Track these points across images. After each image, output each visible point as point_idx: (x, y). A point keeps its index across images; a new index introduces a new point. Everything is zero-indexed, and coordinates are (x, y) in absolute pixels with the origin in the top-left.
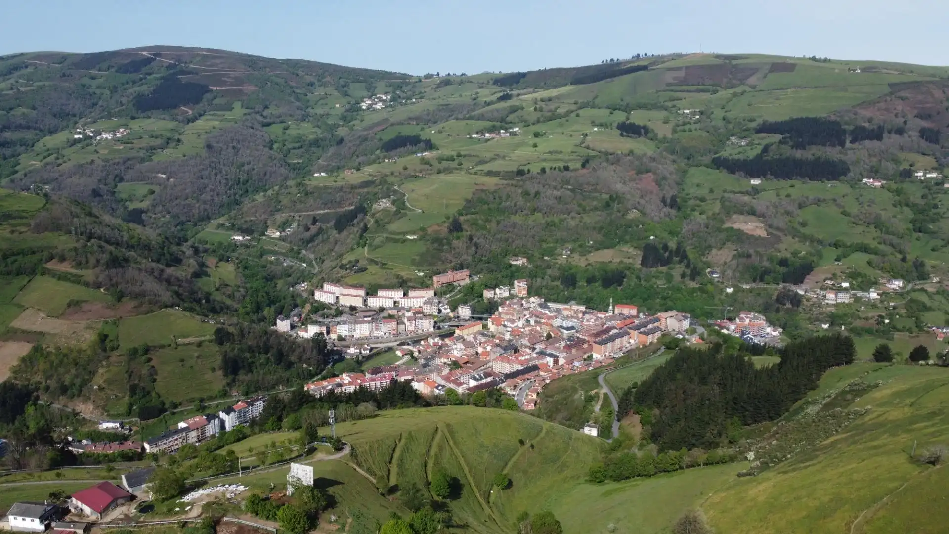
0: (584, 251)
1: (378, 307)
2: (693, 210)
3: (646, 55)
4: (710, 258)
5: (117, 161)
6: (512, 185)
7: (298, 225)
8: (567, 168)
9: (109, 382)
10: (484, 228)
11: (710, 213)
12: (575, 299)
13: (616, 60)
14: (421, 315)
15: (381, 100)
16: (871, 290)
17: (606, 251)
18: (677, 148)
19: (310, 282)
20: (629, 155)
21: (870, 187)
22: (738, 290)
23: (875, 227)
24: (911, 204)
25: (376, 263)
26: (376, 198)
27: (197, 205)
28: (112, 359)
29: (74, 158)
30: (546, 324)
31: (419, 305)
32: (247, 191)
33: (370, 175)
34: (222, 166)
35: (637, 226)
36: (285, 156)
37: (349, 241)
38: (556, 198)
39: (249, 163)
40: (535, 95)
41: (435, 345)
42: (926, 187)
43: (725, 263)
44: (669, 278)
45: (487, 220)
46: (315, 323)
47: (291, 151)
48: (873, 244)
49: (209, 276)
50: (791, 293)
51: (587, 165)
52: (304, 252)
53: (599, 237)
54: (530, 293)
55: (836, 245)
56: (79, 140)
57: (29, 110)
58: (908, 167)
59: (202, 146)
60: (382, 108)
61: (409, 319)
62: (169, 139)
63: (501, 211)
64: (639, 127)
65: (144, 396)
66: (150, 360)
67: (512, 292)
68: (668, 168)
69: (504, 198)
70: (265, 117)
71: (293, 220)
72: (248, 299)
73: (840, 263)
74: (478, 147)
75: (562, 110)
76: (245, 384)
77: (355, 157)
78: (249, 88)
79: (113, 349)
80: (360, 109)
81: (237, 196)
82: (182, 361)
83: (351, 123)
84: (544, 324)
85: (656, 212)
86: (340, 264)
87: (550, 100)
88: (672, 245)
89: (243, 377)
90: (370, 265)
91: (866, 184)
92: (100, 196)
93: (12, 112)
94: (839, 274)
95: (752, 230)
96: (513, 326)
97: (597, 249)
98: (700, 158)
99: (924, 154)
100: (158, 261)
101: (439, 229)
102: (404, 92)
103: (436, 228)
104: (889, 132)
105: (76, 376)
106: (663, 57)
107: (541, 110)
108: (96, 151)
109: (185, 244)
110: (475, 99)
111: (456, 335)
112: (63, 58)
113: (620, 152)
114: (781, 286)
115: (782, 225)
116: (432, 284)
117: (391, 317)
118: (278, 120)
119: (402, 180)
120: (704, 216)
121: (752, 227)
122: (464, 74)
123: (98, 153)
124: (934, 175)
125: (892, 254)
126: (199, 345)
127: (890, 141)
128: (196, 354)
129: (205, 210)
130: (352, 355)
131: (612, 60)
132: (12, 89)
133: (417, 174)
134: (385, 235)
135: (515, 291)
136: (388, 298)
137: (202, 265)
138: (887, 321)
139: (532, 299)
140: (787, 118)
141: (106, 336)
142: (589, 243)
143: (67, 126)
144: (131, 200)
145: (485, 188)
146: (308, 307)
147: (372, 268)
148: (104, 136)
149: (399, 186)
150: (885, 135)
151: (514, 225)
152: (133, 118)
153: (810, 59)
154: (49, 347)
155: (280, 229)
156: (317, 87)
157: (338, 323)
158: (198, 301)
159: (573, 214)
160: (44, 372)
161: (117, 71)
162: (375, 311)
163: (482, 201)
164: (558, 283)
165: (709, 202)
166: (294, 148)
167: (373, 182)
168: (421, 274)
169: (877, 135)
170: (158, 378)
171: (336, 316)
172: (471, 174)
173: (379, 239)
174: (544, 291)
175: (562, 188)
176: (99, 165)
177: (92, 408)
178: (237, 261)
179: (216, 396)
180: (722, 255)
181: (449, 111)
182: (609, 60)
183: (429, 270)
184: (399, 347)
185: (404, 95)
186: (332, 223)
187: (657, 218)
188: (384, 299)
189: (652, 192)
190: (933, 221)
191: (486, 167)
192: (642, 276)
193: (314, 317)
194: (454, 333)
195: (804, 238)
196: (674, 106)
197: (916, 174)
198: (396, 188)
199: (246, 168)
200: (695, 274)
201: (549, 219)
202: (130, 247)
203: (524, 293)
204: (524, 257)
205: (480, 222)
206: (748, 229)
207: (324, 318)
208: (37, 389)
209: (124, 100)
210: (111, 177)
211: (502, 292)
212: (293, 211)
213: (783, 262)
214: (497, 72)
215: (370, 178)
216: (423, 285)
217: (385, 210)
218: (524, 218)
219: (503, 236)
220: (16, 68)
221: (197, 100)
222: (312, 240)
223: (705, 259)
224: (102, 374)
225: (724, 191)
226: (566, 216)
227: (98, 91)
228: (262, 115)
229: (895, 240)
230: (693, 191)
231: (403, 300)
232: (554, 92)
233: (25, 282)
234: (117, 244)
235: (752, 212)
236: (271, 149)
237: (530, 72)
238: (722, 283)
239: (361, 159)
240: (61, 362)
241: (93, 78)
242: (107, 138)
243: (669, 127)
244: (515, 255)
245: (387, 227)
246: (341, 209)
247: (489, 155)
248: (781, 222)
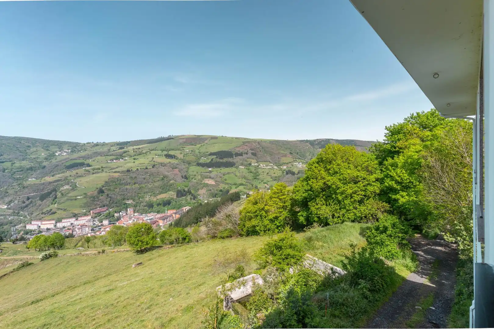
0: (155, 195)
1: (62, 226)
2: (192, 179)
3: (173, 135)
4: (199, 193)
6: (125, 175)
7: (19, 201)
8: (147, 168)
10: (114, 191)
11: (197, 179)
13: (162, 137)
14: (85, 227)
15: (65, 152)
17: (164, 194)
18: (185, 161)
19: (24, 223)
20: (169, 164)
23: (244, 179)
24: (252, 172)
25: (61, 209)
26: (62, 186)
31: (84, 223)
33: (59, 177)
35: (174, 185)
37: (47, 203)
38: (143, 179)
40: (133, 147)
42: (255, 167)
43: (204, 194)
44: (186, 200)
45: (115, 188)
48: (244, 183)
51: (154, 167)
52: (21, 212)
53: (161, 190)
54: (134, 212)
55: (235, 184)
58: (250, 163)
60: (66, 155)
61: (79, 229)
63: (121, 185)
64: (172, 155)
68: (182, 167)
69: (122, 180)
70: (1, 159)
71: (15, 200)
73: (236, 189)
74: (110, 165)
75: (144, 152)
77: (52, 173)
80: (55, 155)
83: (50, 161)
85: (179, 180)
86: (41, 213)
87: (139, 148)
88: (186, 189)
90: (58, 210)
91: (240, 168)
97: (160, 194)
98: (193, 164)
99: (253, 159)
101: (92, 193)
102: (77, 149)
104: (244, 154)
106: (178, 136)
107: (136, 152)
110: (109, 150)
113: (166, 163)
115: (219, 180)
116: (90, 214)
117: (69, 229)
118: (8, 161)
119: (75, 178)
120: (196, 180)
121: (211, 182)
122: (105, 142)
124: (256, 164)
127: (245, 156)
133: (82, 175)
134: (66, 198)
135: (128, 212)
136: (68, 222)
139: (136, 214)
140: (217, 151)
142: (157, 192)
145: (113, 177)
146: (22, 233)
147: (59, 212)
149: (74, 180)
151: (127, 189)
153: (221, 136)
155: (7, 204)
156: (32, 148)
159: (150, 183)
162: (60, 228)
163: (113, 182)
164: (146, 208)
165: (197, 176)
166: (18, 171)
167: (61, 180)
168: (85, 211)
169: (241, 155)
172: (107, 173)
173: (62, 201)
174: (141, 211)
175: (145, 175)
180: (202, 192)
181: (97, 154)
183: (88, 209)
186: (38, 198)
187: (180, 182)
188: (66, 223)
189: (178, 175)
190: (258, 176)
191: (114, 170)
192: (177, 201)
194: (101, 230)
195: (226, 184)
196: (183, 149)
197: (252, 164)
198: (72, 181)
200: (195, 198)
201: (141, 186)
203: (132, 213)
204: (132, 200)
205: (112, 189)
206: (209, 183)
211: (122, 214)
212: (15, 196)
213: (221, 191)
215: (59, 179)
216: (85, 215)
217: (67, 189)
218: (131, 186)
219: (122, 193)
223: (197, 193)
225: (202, 172)
226: (147, 184)
229: (250, 182)
230: (191, 173)
231: (75, 222)
232: (141, 146)
235: (210, 178)
237: (131, 141)
238: (203, 199)
243: (182, 155)
244: (128, 200)
245: (67, 195)
246: (44, 192)
247: (115, 167)
248: (219, 179)
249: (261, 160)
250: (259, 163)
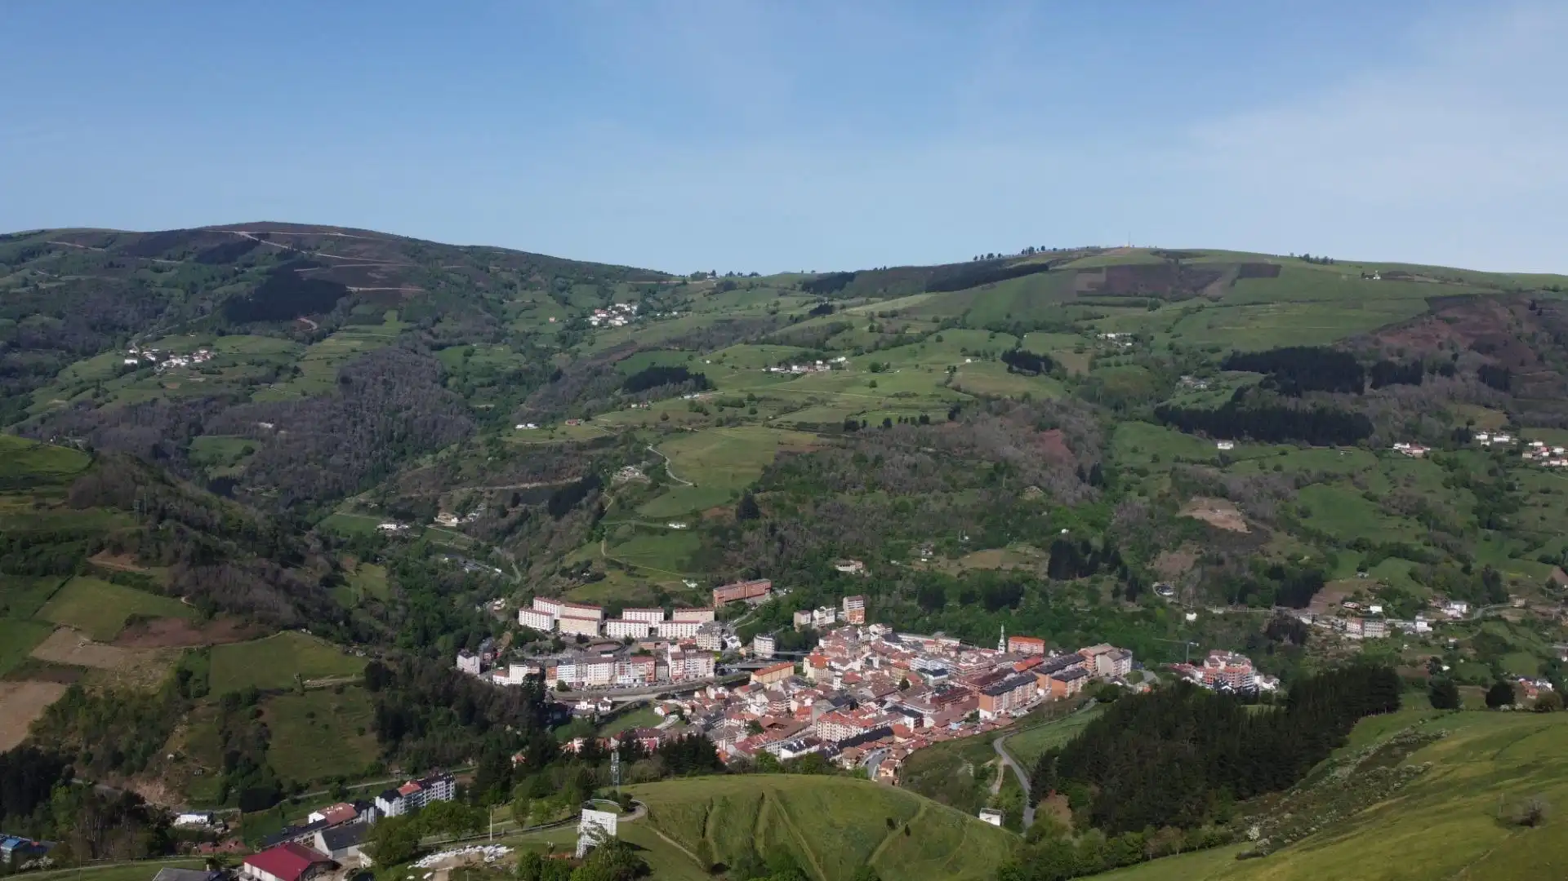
0: (956, 551)
1: (623, 636)
2: (1128, 489)
3: (1043, 248)
4: (1156, 566)
5: (194, 400)
6: (838, 446)
7: (489, 507)
8: (925, 420)
9: (192, 748)
10: (794, 512)
11: (1155, 495)
12: (941, 628)
13: (996, 255)
14: (695, 651)
15: (621, 312)
16: (1418, 617)
17: (990, 552)
18: (1099, 393)
19: (510, 596)
20: (1023, 401)
21: (1406, 457)
22: (1204, 615)
23: (1418, 519)
24: (1472, 485)
25: (620, 566)
26: (619, 467)
27: (322, 473)
28: (199, 711)
29: (125, 394)
30: (898, 666)
31: (689, 635)
32: (404, 453)
33: (608, 428)
34: (365, 412)
35: (1040, 513)
36: (467, 397)
37: (573, 531)
38: (908, 467)
39: (408, 408)
40: (870, 308)
41: (719, 697)
42: (1493, 458)
43: (1183, 574)
44: (1094, 596)
45: (799, 500)
46: (521, 661)
47: (478, 390)
48: (1417, 546)
49: (348, 585)
50: (1289, 622)
51: (957, 416)
52: (497, 549)
53: (979, 530)
54: (869, 619)
55: (1358, 546)
56: (133, 367)
57: (52, 319)
58: (1464, 426)
59: (334, 380)
60: (624, 325)
61: (675, 657)
62: (280, 368)
63: (822, 486)
64: (1037, 358)
65: (249, 772)
66: (259, 713)
67: (839, 616)
68: (1085, 421)
69: (826, 466)
70: (436, 337)
71: (480, 499)
72: (409, 622)
73: (1366, 575)
74: (779, 386)
75: (913, 332)
76: (412, 756)
77: (580, 400)
78: (409, 290)
79: (202, 694)
80: (589, 324)
81: (388, 460)
82: (312, 715)
83: (575, 347)
84: (895, 665)
85: (1069, 490)
86: (559, 569)
87: (894, 314)
88: (1097, 542)
89: (409, 743)
90: (609, 568)
91: (1398, 451)
92: (166, 456)
93: (24, 322)
94: (1366, 592)
95: (1226, 522)
96: (845, 669)
97: (976, 549)
98: (1135, 408)
99: (1487, 406)
100: (269, 556)
101: (721, 513)
102: (658, 300)
103: (717, 512)
104: (1432, 372)
105: (138, 738)
106: (1070, 252)
107: (880, 330)
108: (160, 384)
109: (307, 533)
110: (774, 313)
111: (752, 683)
112: (108, 239)
113: (1008, 397)
114: (1273, 611)
115: (1269, 514)
116: (711, 601)
117: (645, 653)
118: (456, 340)
119: (658, 437)
120: (1146, 499)
121: (1223, 516)
122: (756, 274)
123: (163, 387)
124: (1505, 439)
125: (1448, 561)
126: (340, 690)
127: (1434, 385)
128: (334, 706)
129: (336, 481)
130: (581, 712)
131: (991, 255)
132: (25, 285)
133: (683, 427)
134: (634, 522)
135: (845, 614)
136: (640, 622)
137: (337, 567)
138: (1446, 668)
139: (873, 628)
140: (1270, 348)
141: (190, 674)
142: (962, 538)
143: (112, 347)
144: (214, 464)
145: (792, 449)
146: (508, 636)
147: (613, 575)
148: (175, 362)
149: (655, 446)
150: (1425, 376)
151: (843, 509)
152: (222, 334)
153: (1300, 258)
154: (93, 690)
155: (459, 513)
156: (519, 291)
157: (559, 663)
158: (334, 622)
159: (936, 492)
160: (86, 730)
161: (197, 260)
162: (617, 643)
163: (790, 470)
164: (915, 603)
165: (1151, 476)
166: (482, 385)
167: (613, 439)
168: (693, 585)
169: (1412, 375)
170: (272, 743)
171: (555, 651)
172: (771, 427)
173: (622, 530)
174: (892, 615)
175: (918, 450)
176: (165, 408)
177: (162, 790)
178: (390, 562)
179: (366, 775)
180: (1176, 561)
181: (732, 330)
182: (985, 256)
183: (706, 579)
184: (660, 702)
185: (657, 305)
186: (545, 504)
187: (1070, 501)
188: (633, 625)
189: (1060, 461)
190: (1509, 510)
191: (797, 417)
192: (1049, 592)
193: (519, 652)
194: (748, 679)
195: (1307, 535)
196: (1092, 327)
197: (1478, 437)
198: (650, 448)
199: (403, 415)
200: (1136, 589)
201: (898, 500)
202: (227, 534)
203: (859, 619)
204: (859, 560)
205: (787, 502)
206: (1216, 520)
207: (535, 655)
208: (72, 759)
209: (208, 305)
210: (183, 426)
211: (823, 617)
212: (480, 485)
213: (1276, 572)
214: (808, 271)
215: (607, 433)
216: (696, 602)
217: (634, 484)
218: (858, 498)
219: (826, 526)
220: (32, 253)
221: (325, 307)
222: (511, 530)
223: (1149, 567)
224: (181, 736)
225: (1177, 460)
226: (925, 495)
227: (165, 291)
228: (431, 333)
229: (1451, 540)
230: (1127, 460)
231: (664, 625)
232: (901, 303)
233: (55, 587)
234: (204, 528)
235: (1223, 493)
236: (445, 385)
237: (860, 273)
238: (1179, 605)
239: (590, 403)
240: (115, 714)
241: (159, 270)
242: (178, 365)
243: (1084, 359)
244: (844, 557)
245: (638, 510)
246: (560, 482)
247: (799, 399)
248: (1269, 509)
249: (1539, 417)
250: (1525, 432)
